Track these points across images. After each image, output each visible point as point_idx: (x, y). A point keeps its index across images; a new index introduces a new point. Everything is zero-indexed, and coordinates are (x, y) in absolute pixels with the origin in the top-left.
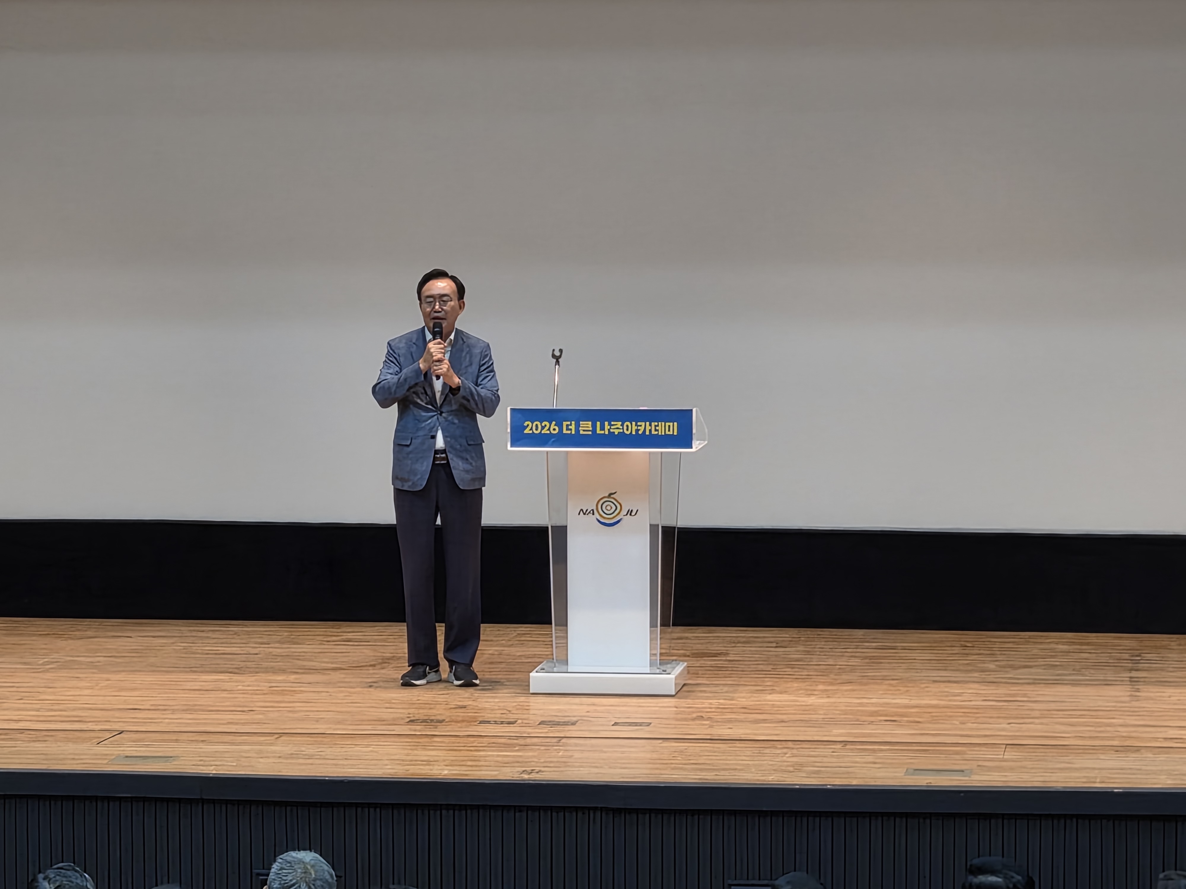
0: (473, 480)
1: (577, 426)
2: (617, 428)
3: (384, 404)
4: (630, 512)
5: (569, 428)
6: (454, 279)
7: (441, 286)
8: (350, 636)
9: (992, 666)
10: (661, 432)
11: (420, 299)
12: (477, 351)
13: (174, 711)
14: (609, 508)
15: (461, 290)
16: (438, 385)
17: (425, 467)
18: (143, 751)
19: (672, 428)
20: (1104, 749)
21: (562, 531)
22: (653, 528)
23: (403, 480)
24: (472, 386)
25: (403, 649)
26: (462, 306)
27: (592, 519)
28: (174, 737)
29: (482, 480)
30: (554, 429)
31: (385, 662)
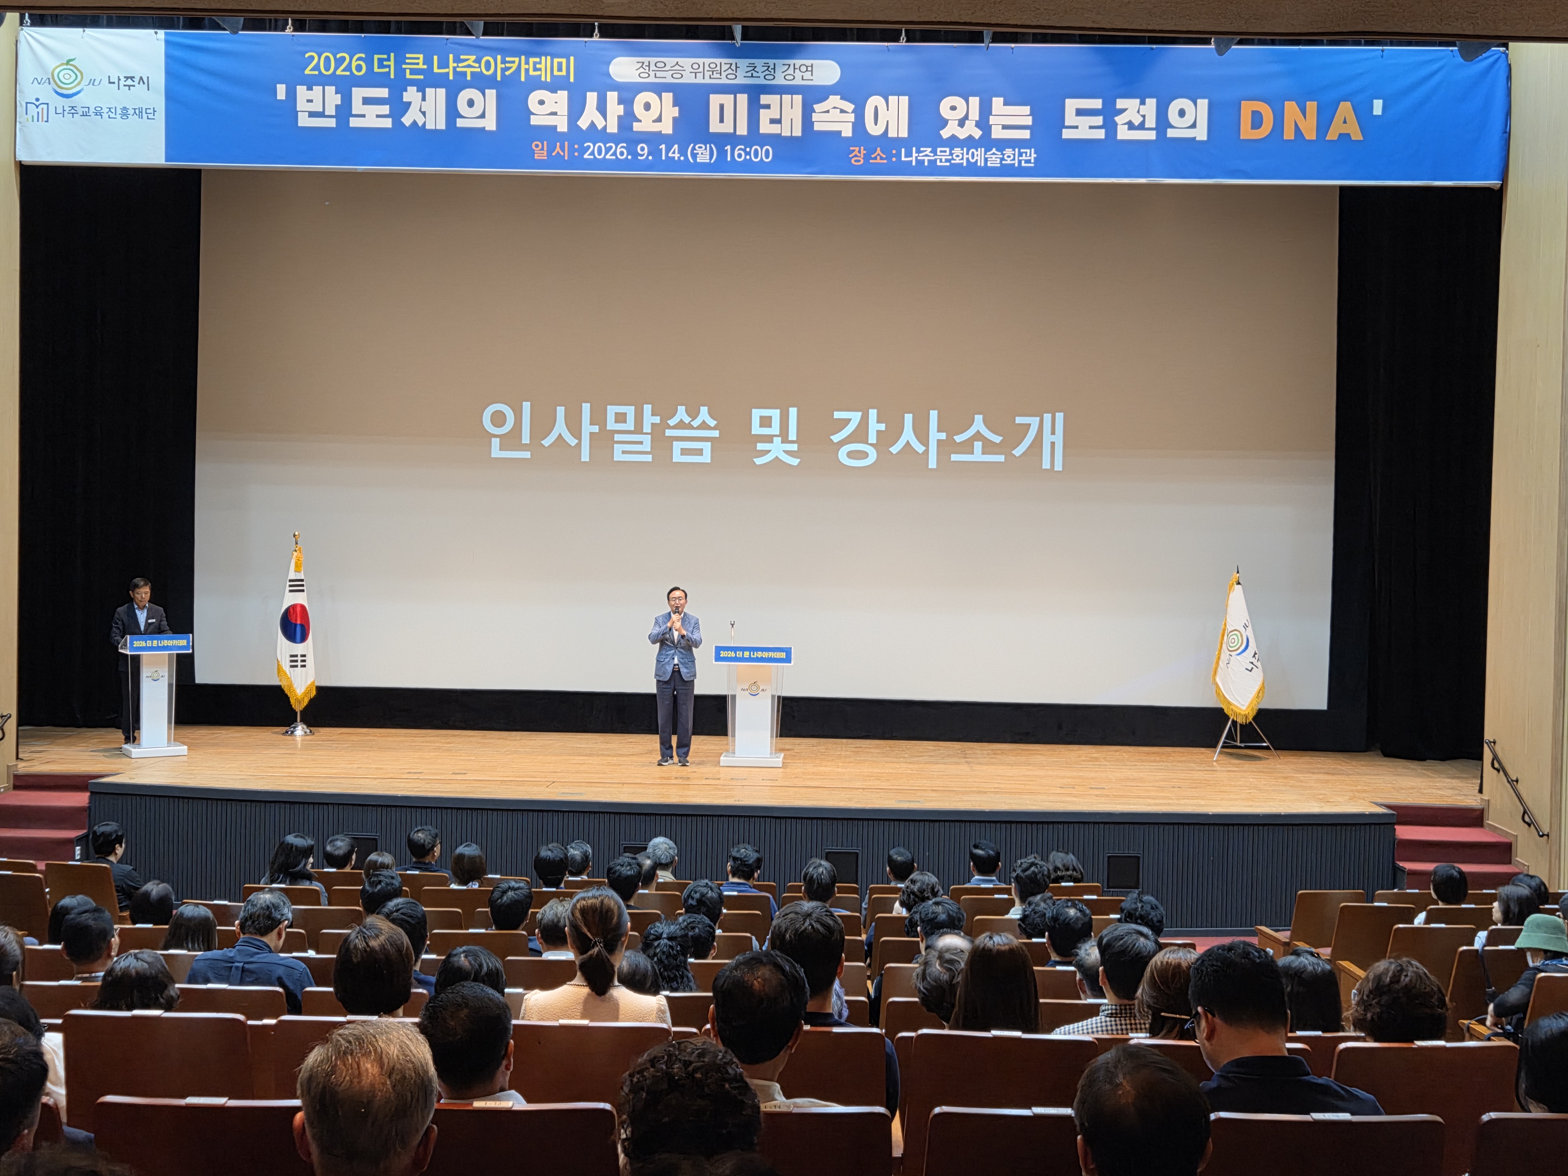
0: (691, 676)
1: (743, 654)
2: (760, 654)
3: (654, 642)
4: (763, 690)
5: (739, 654)
6: (683, 591)
7: (677, 593)
8: (630, 740)
9: (906, 756)
10: (778, 657)
11: (668, 600)
12: (693, 622)
13: (572, 773)
14: (754, 688)
15: (686, 595)
16: (676, 634)
17: (669, 669)
18: (567, 791)
19: (783, 655)
20: (973, 792)
21: (734, 697)
22: (773, 697)
23: (659, 676)
24: (690, 635)
25: (658, 746)
26: (686, 602)
27: (747, 693)
28: (578, 784)
29: (695, 676)
30: (733, 654)
31: (650, 752)
